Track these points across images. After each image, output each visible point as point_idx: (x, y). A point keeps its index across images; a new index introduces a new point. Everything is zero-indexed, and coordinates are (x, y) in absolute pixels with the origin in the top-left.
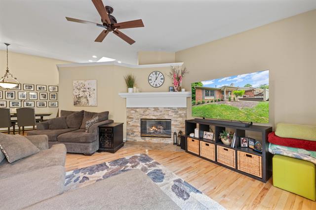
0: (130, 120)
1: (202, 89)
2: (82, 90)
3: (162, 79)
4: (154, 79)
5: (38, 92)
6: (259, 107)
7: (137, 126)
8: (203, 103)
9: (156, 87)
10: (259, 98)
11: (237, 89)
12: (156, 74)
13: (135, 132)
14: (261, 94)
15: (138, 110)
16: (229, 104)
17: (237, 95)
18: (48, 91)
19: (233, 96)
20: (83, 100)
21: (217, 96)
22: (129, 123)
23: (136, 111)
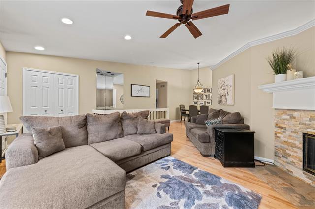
0: (280, 130)
2: (223, 88)
7: (293, 146)
13: (290, 155)
20: (224, 99)
22: (278, 135)
23: (292, 117)
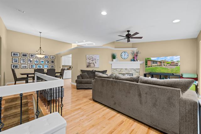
1: (151, 61)
2: (91, 60)
3: (127, 55)
4: (123, 55)
5: (45, 59)
6: (176, 68)
8: (151, 66)
9: (125, 59)
10: (177, 65)
11: (167, 61)
12: (125, 53)
14: (177, 64)
15: (117, 69)
16: (164, 67)
17: (167, 64)
18: (50, 59)
19: (166, 64)
20: (92, 65)
21: (159, 64)
